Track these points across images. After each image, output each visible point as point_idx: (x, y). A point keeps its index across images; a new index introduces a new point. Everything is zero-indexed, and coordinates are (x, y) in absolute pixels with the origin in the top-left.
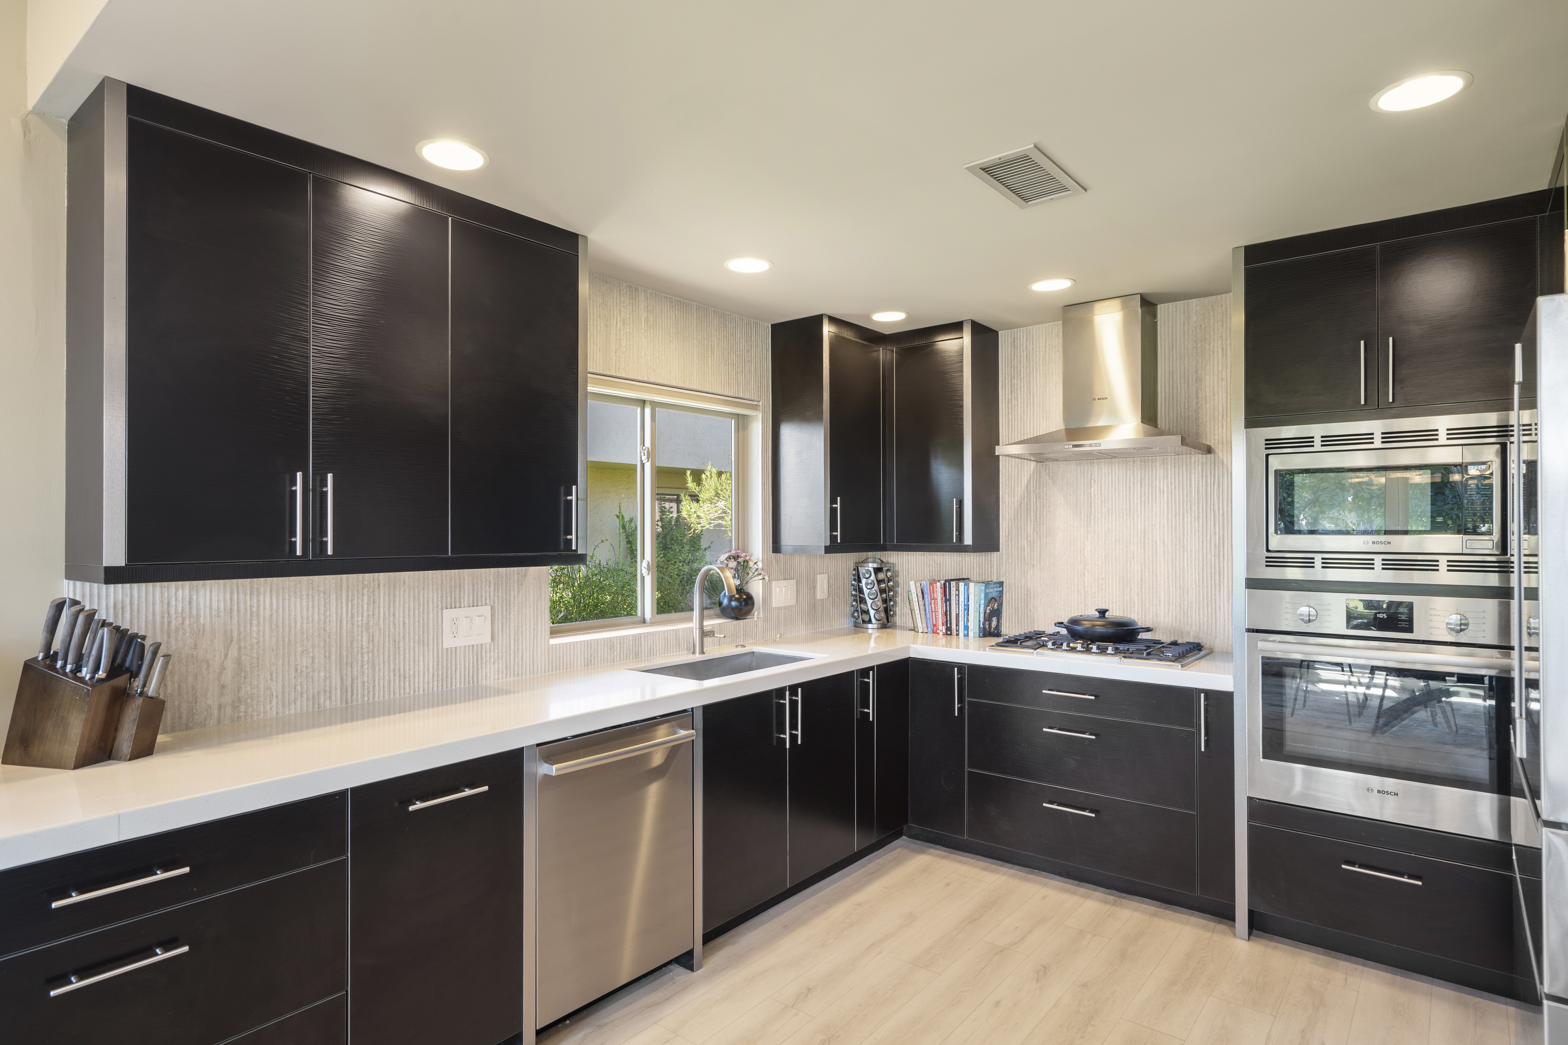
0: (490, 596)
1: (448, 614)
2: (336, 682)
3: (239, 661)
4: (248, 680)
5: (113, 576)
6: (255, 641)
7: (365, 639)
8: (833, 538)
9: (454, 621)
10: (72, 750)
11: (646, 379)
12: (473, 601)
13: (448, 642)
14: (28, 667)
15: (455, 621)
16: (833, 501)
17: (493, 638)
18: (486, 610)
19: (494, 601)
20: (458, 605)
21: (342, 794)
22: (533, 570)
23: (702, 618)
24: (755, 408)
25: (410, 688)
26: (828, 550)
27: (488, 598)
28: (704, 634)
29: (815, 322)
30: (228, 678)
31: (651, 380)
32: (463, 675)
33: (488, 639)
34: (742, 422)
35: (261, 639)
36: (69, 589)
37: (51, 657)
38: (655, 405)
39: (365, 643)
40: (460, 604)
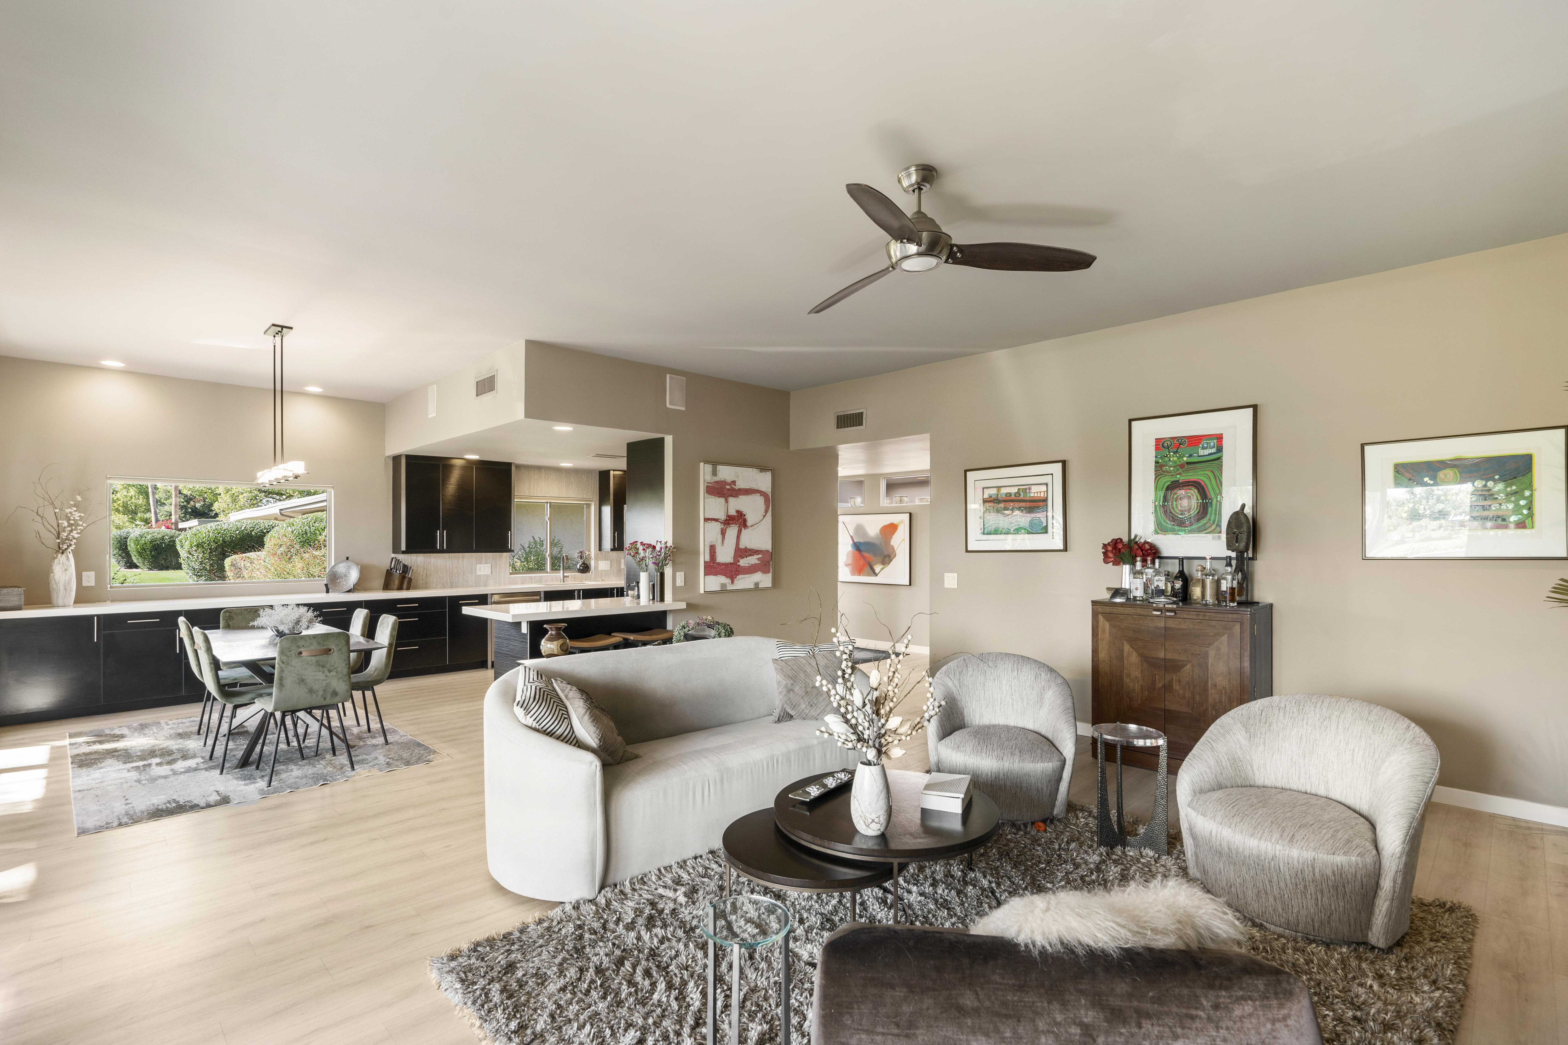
1: (478, 566)
2: (449, 581)
3: (426, 574)
4: (429, 578)
5: (403, 552)
7: (456, 571)
8: (614, 545)
9: (480, 568)
10: (396, 587)
12: (486, 563)
13: (478, 573)
14: (387, 570)
16: (614, 533)
17: (491, 573)
18: (490, 565)
19: (492, 563)
20: (481, 564)
21: (446, 597)
22: (504, 554)
23: (563, 573)
24: (591, 501)
25: (468, 584)
26: (612, 550)
27: (490, 562)
28: (564, 577)
29: (608, 471)
30: (424, 577)
32: (483, 582)
33: (489, 573)
34: (589, 506)
36: (393, 555)
37: (391, 569)
38: (550, 503)
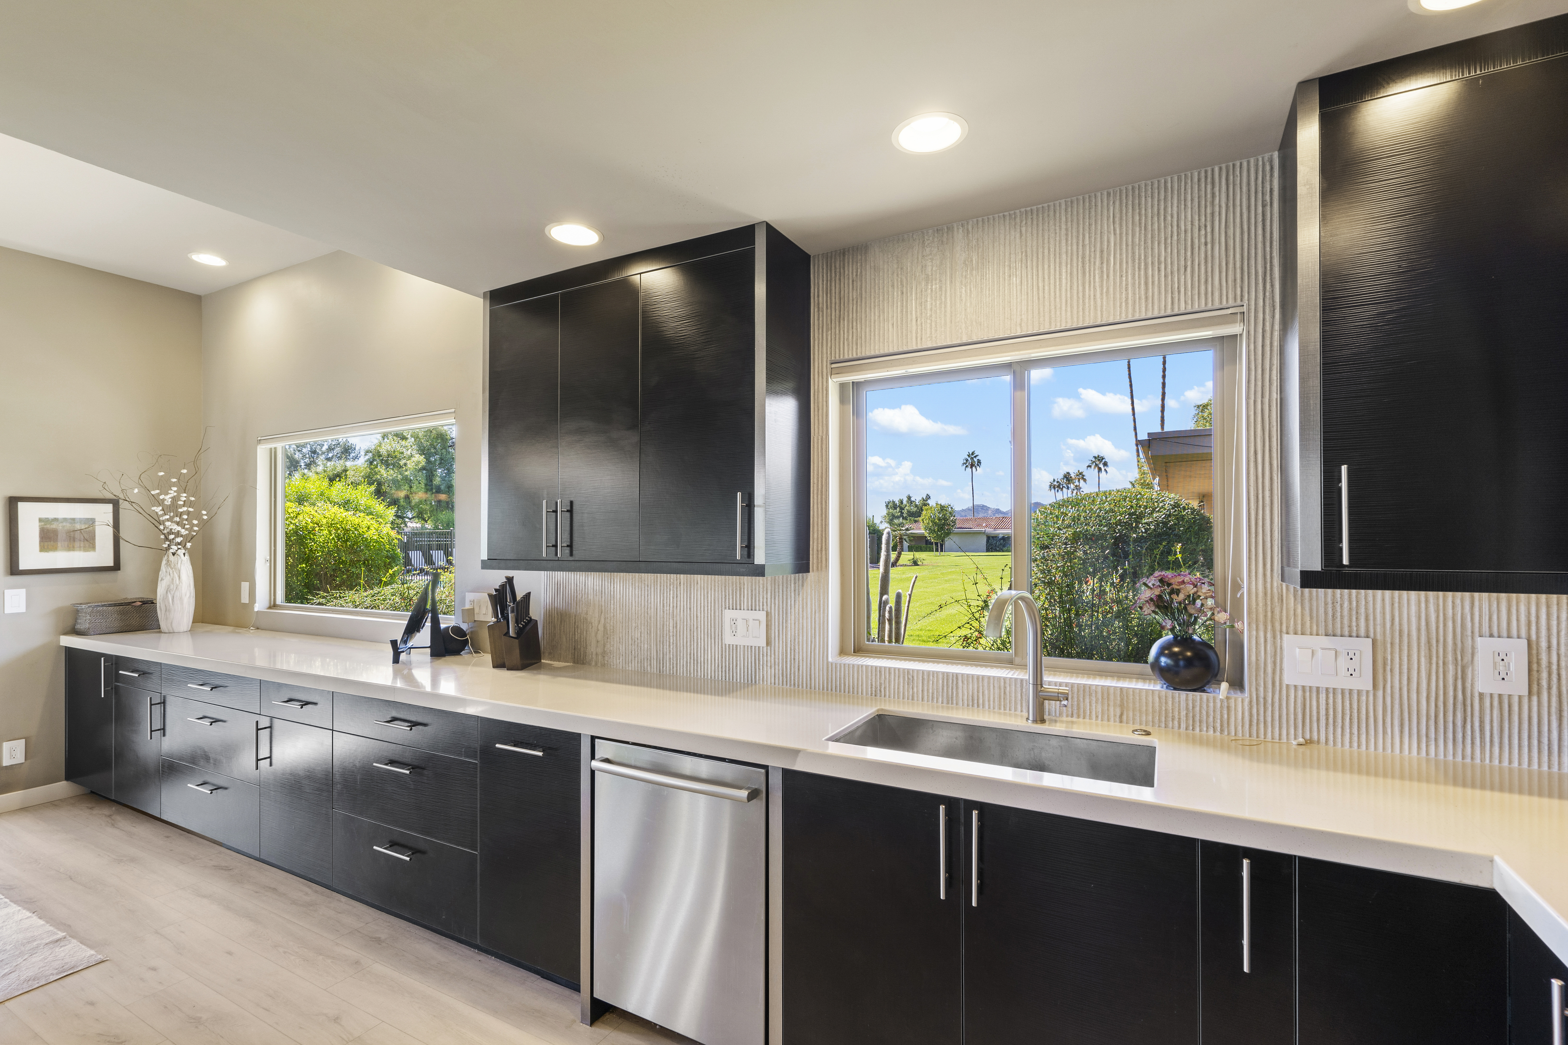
0: (767, 602)
1: (729, 614)
3: (605, 627)
4: (609, 640)
6: (612, 615)
7: (671, 625)
11: (965, 340)
12: (752, 605)
13: (728, 639)
15: (734, 621)
17: (768, 643)
18: (763, 615)
19: (771, 607)
20: (738, 608)
25: (701, 672)
27: (765, 604)
31: (975, 339)
32: (742, 672)
33: (762, 643)
35: (615, 614)
39: (671, 628)
40: (740, 607)
